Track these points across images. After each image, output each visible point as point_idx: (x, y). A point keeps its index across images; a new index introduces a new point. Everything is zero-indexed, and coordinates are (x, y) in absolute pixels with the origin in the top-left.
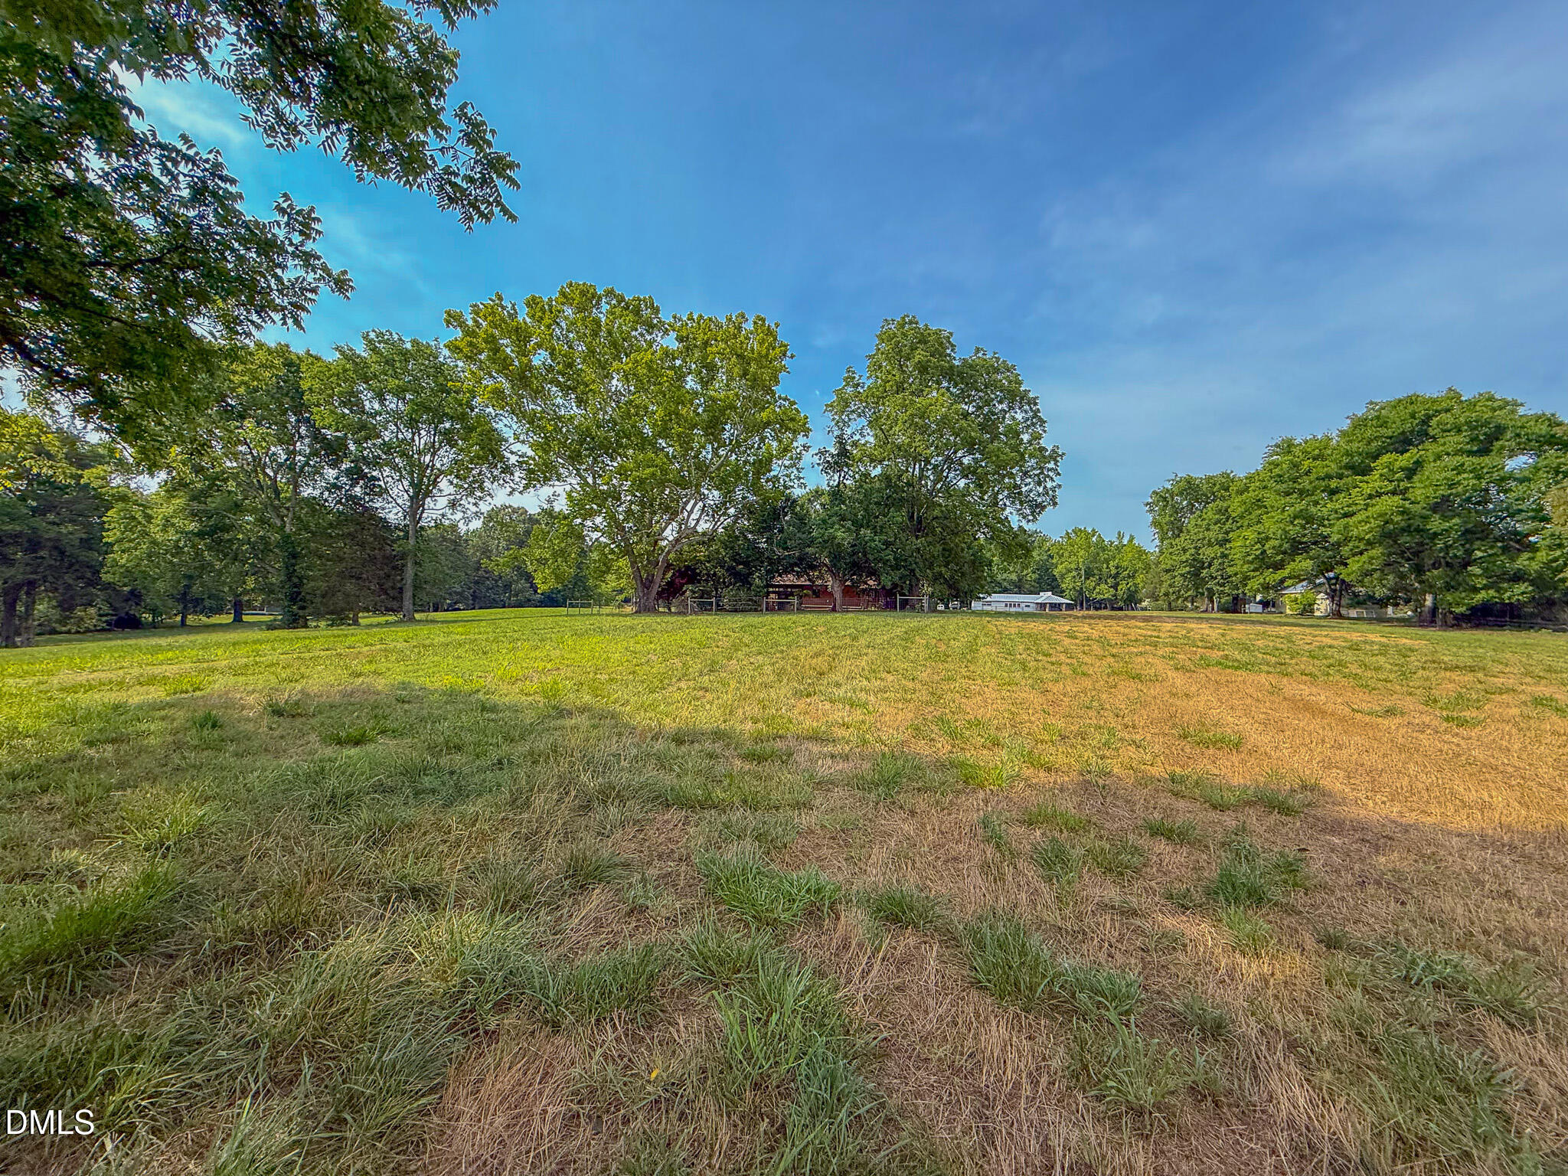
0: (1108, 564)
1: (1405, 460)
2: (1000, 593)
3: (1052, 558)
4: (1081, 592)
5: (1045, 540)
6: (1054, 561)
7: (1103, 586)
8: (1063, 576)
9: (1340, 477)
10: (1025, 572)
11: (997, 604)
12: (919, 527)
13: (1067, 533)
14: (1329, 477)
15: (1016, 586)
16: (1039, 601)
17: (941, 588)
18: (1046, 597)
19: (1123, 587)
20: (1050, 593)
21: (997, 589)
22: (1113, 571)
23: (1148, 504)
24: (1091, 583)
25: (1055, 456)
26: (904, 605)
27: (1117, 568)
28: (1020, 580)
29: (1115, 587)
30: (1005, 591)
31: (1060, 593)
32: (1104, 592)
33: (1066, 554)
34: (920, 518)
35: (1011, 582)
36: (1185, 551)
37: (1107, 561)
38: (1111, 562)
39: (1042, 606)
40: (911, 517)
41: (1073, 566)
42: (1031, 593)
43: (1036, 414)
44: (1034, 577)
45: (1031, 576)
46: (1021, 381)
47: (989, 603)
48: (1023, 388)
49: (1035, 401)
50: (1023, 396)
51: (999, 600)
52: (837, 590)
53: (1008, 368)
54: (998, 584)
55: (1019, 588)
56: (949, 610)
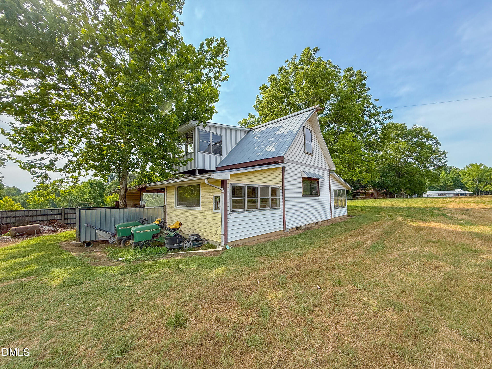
2: (435, 190)
3: (460, 176)
4: (477, 188)
5: (456, 169)
7: (488, 186)
8: (466, 183)
11: (434, 195)
12: (399, 175)
13: (467, 166)
15: (443, 188)
16: (455, 193)
17: (408, 191)
18: (458, 191)
20: (460, 190)
24: (482, 185)
25: (444, 153)
26: (397, 196)
28: (445, 186)
30: (438, 190)
31: (466, 189)
32: (489, 188)
33: (467, 174)
34: (400, 173)
35: (441, 186)
39: (457, 195)
40: (397, 173)
41: (471, 179)
42: (450, 190)
43: (437, 141)
44: (451, 184)
45: (450, 184)
46: (431, 133)
47: (431, 195)
48: (431, 134)
49: (436, 138)
50: (432, 137)
51: (435, 193)
52: (375, 193)
53: (425, 129)
54: (435, 188)
55: (445, 188)
56: (412, 197)
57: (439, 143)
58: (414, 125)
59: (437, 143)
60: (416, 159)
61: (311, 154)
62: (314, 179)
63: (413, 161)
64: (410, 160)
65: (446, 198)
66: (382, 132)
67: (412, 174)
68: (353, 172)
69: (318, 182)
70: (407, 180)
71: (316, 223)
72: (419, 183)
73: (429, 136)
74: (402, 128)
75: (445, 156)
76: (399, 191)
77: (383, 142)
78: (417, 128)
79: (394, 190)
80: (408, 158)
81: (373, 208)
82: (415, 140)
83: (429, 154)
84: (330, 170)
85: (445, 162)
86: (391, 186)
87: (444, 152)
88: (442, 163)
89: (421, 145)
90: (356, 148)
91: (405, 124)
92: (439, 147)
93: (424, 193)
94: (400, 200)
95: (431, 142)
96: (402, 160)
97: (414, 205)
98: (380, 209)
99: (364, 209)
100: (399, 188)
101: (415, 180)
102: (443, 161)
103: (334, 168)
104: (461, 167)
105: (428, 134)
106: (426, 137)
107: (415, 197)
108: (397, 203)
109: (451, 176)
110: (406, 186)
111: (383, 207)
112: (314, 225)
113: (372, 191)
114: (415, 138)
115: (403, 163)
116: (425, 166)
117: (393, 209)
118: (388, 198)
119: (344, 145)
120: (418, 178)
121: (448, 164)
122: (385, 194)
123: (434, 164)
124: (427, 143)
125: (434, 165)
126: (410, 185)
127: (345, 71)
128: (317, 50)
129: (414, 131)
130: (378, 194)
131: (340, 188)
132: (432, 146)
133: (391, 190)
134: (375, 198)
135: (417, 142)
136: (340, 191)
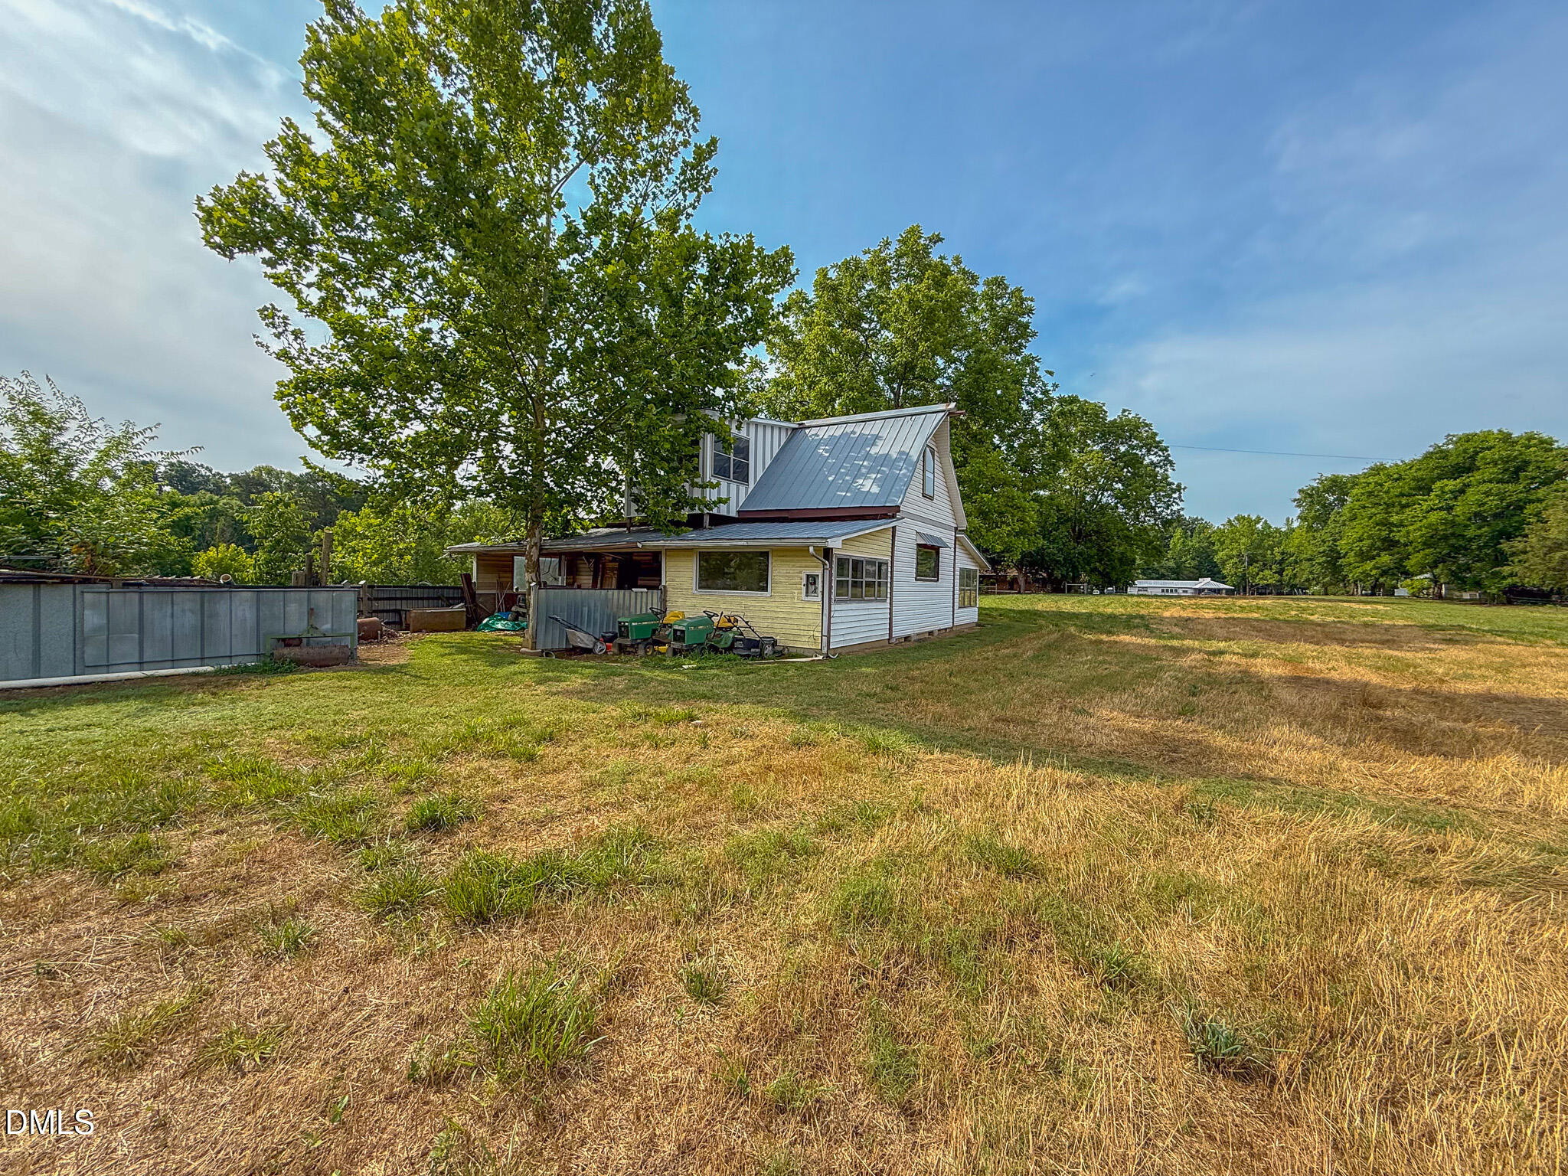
0: (1272, 551)
1: (1457, 483)
2: (1157, 579)
3: (1214, 544)
4: (1244, 577)
5: (1206, 527)
6: (1215, 548)
7: (1267, 572)
8: (1224, 563)
9: (1410, 495)
10: (1184, 559)
11: (1153, 590)
12: (1079, 537)
13: (1229, 521)
14: (1402, 495)
15: (1174, 573)
16: (1197, 587)
17: (1095, 578)
18: (1205, 583)
19: (1288, 572)
20: (1209, 579)
21: (1154, 575)
22: (1278, 558)
23: (1295, 500)
24: (1253, 569)
25: (1179, 488)
26: (1070, 590)
27: (1283, 554)
28: (1178, 567)
29: (1280, 572)
30: (1162, 577)
31: (1222, 579)
32: (1269, 577)
33: (1227, 542)
34: (1080, 531)
35: (1170, 569)
36: (1324, 542)
37: (1272, 549)
38: (1276, 549)
39: (1200, 591)
40: (1074, 530)
41: (1234, 553)
42: (1189, 579)
43: (1167, 458)
44: (1193, 563)
45: (1190, 563)
46: (1156, 434)
47: (1145, 589)
48: (1157, 439)
49: (1166, 449)
50: (1158, 445)
51: (1156, 585)
52: (1022, 581)
53: (1147, 425)
54: (1156, 571)
55: (1177, 574)
56: (1102, 593)
57: (1171, 463)
58: (1124, 411)
59: (1168, 461)
60: (1120, 497)
61: (931, 498)
62: (932, 547)
63: (1112, 502)
64: (1106, 498)
65: (1180, 597)
66: (1055, 445)
67: (1108, 536)
68: (995, 535)
69: (938, 553)
70: (1094, 551)
71: (931, 633)
72: (1120, 560)
73: (1152, 443)
74: (1097, 415)
75: (1180, 497)
76: (1076, 578)
77: (1054, 465)
78: (1130, 420)
79: (1064, 573)
80: (1102, 494)
81: (1021, 612)
82: (1123, 449)
83: (1148, 488)
84: (956, 529)
85: (1178, 511)
86: (1057, 562)
87: (1179, 485)
88: (1173, 513)
89: (1134, 462)
90: (1004, 483)
91: (1104, 404)
92: (1170, 472)
93: (1131, 585)
94: (1076, 599)
95: (1155, 459)
96: (1088, 498)
97: (1101, 610)
98: (1036, 614)
99: (1004, 613)
100: (1075, 568)
101: (1112, 550)
102: (1175, 507)
103: (964, 525)
104: (1217, 522)
105: (1152, 438)
106: (1145, 445)
107: (1110, 593)
108: (1067, 604)
109: (1194, 542)
110: (1092, 566)
111: (1041, 612)
112: (927, 636)
113: (1013, 573)
114: (1122, 443)
115: (1091, 504)
116: (1137, 516)
117: (1061, 616)
118: (1048, 592)
119: (980, 473)
120: (1120, 545)
121: (1186, 515)
122: (1044, 582)
123: (1155, 512)
124: (1147, 461)
125: (1156, 516)
126: (1100, 562)
127: (987, 283)
128: (937, 239)
129: (1121, 427)
130: (1026, 581)
131: (971, 566)
132: (1158, 469)
133: (1058, 574)
134: (1019, 593)
135: (1124, 454)
136: (969, 571)
